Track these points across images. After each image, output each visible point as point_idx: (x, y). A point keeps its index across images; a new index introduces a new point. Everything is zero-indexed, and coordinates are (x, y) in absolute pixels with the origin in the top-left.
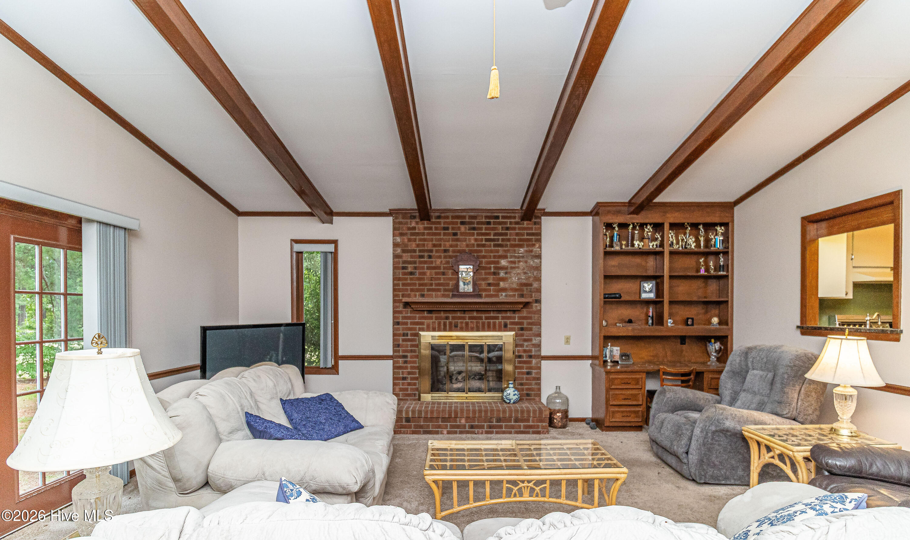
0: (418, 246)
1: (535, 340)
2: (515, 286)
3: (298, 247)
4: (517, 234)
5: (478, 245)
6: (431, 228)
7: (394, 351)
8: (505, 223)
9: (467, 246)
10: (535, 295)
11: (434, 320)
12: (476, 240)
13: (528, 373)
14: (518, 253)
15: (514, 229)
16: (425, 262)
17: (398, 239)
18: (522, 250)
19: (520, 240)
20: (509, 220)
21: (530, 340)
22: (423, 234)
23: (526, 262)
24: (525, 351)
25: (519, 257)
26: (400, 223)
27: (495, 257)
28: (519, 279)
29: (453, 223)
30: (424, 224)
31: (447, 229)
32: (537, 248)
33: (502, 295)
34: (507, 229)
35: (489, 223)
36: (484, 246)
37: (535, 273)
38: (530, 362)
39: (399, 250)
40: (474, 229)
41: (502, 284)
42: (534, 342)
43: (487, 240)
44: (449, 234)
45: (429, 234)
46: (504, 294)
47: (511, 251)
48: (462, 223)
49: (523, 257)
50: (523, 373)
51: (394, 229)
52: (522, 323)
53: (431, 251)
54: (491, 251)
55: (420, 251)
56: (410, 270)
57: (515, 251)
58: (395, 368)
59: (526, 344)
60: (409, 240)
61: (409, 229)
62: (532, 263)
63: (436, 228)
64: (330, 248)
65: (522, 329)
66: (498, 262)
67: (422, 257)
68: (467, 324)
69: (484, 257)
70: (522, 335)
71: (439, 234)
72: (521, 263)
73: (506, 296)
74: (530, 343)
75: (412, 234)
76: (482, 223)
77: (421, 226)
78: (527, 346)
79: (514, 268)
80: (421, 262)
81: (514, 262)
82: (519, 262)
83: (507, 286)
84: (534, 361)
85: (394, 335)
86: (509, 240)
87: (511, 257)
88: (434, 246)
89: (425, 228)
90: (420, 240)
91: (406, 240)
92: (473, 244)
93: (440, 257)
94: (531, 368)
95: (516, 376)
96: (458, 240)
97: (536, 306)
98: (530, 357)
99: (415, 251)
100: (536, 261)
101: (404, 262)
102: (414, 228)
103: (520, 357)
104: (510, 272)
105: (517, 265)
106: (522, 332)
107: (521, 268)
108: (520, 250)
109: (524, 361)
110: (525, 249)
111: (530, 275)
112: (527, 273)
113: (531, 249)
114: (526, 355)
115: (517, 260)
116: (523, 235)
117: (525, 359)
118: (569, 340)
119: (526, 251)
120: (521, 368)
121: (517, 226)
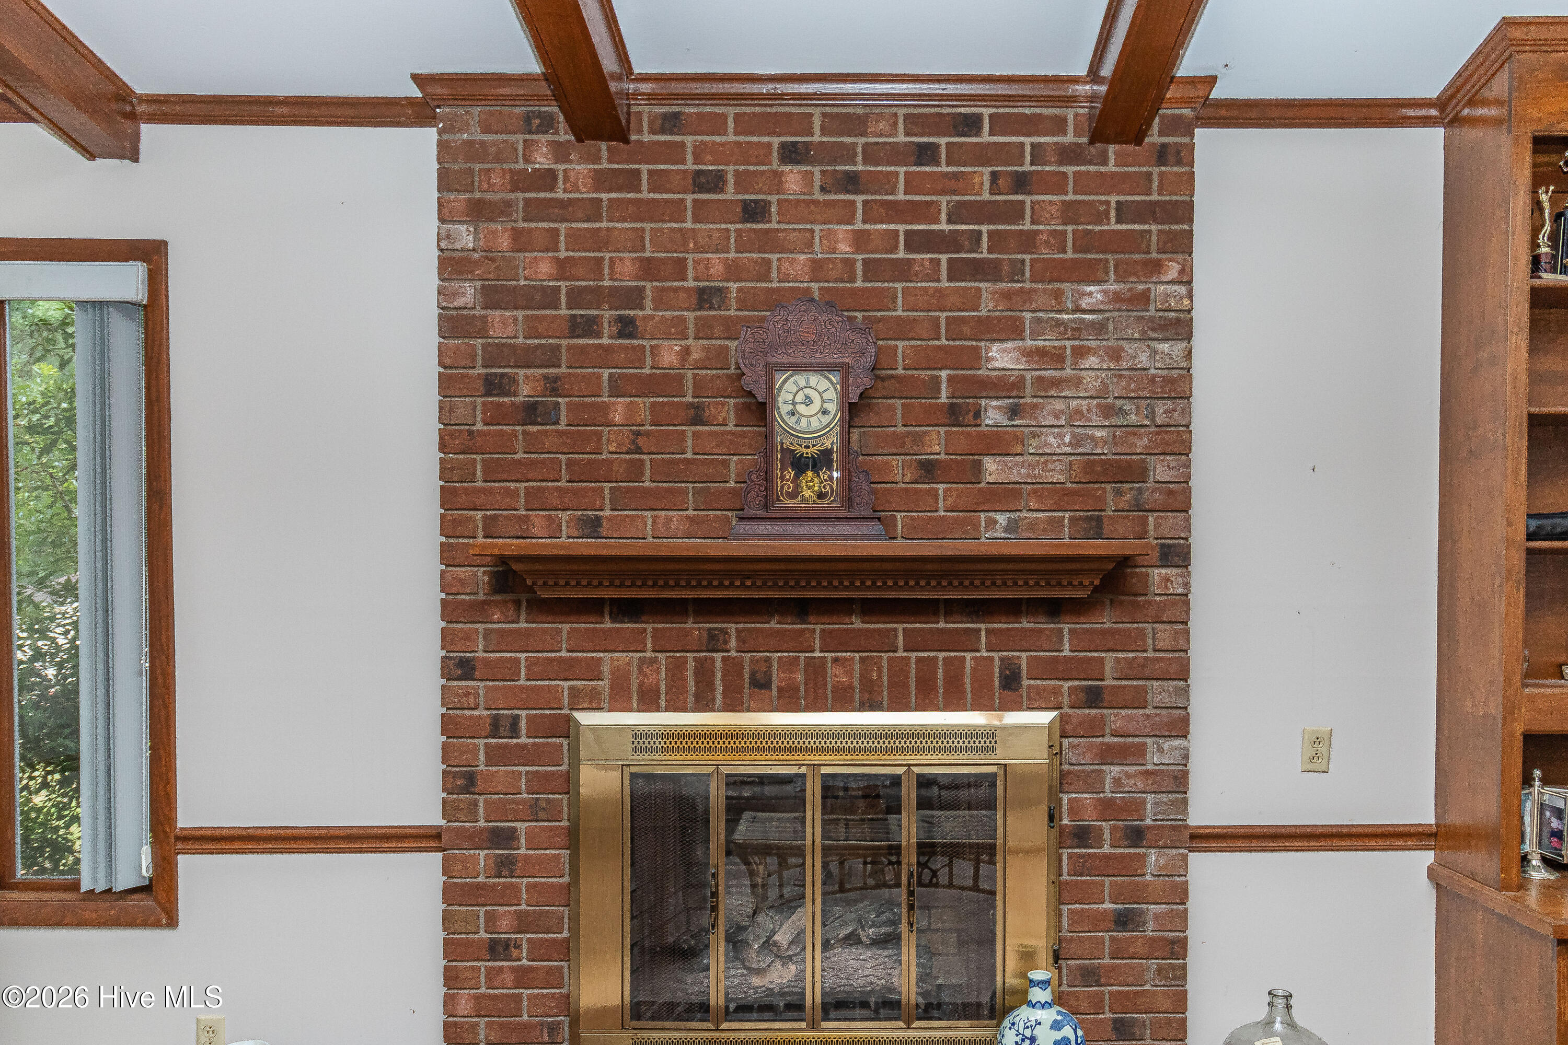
0: (563, 268)
1: (1160, 750)
2: (1057, 474)
4: (1070, 212)
5: (872, 269)
6: (631, 181)
7: (448, 809)
8: (1014, 154)
9: (817, 269)
10: (1157, 526)
11: (649, 654)
12: (860, 240)
13: (1124, 920)
14: (1077, 310)
15: (1057, 184)
16: (605, 356)
17: (465, 236)
18: (1094, 294)
19: (1085, 242)
20: (1027, 140)
21: (1141, 750)
22: (593, 210)
23: (1115, 354)
24: (1107, 809)
25: (1077, 331)
26: (474, 151)
27: (956, 328)
28: (1077, 441)
29: (743, 153)
30: (598, 160)
31: (715, 182)
32: (1172, 282)
33: (992, 523)
34: (1021, 183)
35: (926, 154)
36: (902, 271)
37: (1160, 411)
38: (1133, 866)
39: (468, 294)
40: (851, 182)
41: (992, 468)
42: (1153, 759)
43: (916, 242)
44: (723, 212)
45: (619, 210)
46: (1002, 519)
47: (1040, 301)
48: (791, 154)
49: (1100, 328)
50: (1096, 922)
51: (445, 181)
52: (1092, 669)
53: (634, 297)
54: (939, 300)
55: (576, 296)
56: (525, 392)
57: (1058, 295)
58: (451, 894)
59: (1113, 771)
60: (521, 241)
61: (520, 181)
62: (1144, 359)
63: (659, 181)
64: (127, 281)
65: (1094, 697)
66: (975, 358)
67: (589, 327)
68: (816, 670)
69: (903, 329)
70: (1094, 728)
71: (676, 211)
72: (1092, 361)
73: (1012, 527)
74: (1132, 769)
75: (534, 210)
76: (895, 154)
77: (581, 169)
78: (1117, 781)
79: (1056, 383)
80: (580, 357)
81: (1057, 358)
82: (1080, 352)
83: (1017, 474)
84: (1153, 858)
85: (449, 726)
86: (1028, 241)
87: (1039, 329)
88: (649, 269)
89: (602, 181)
90: (575, 241)
91: (505, 242)
92: (849, 264)
93: (677, 329)
94: (1140, 894)
95: (1065, 933)
96: (769, 242)
97: (1167, 580)
98: (1136, 836)
99: (549, 298)
100: (1165, 347)
101: (494, 355)
102: (547, 179)
103: (1082, 836)
104: (1035, 407)
105: (1068, 372)
106: (1091, 710)
107: (1091, 382)
108: (1083, 294)
109: (1105, 857)
110: (1112, 287)
111: (1133, 418)
112: (1121, 412)
113: (1141, 287)
114: (1113, 829)
115: (1068, 344)
116: (1103, 217)
117: (1106, 849)
118: (1323, 750)
119: (1117, 297)
120: (1089, 894)
121: (1070, 169)
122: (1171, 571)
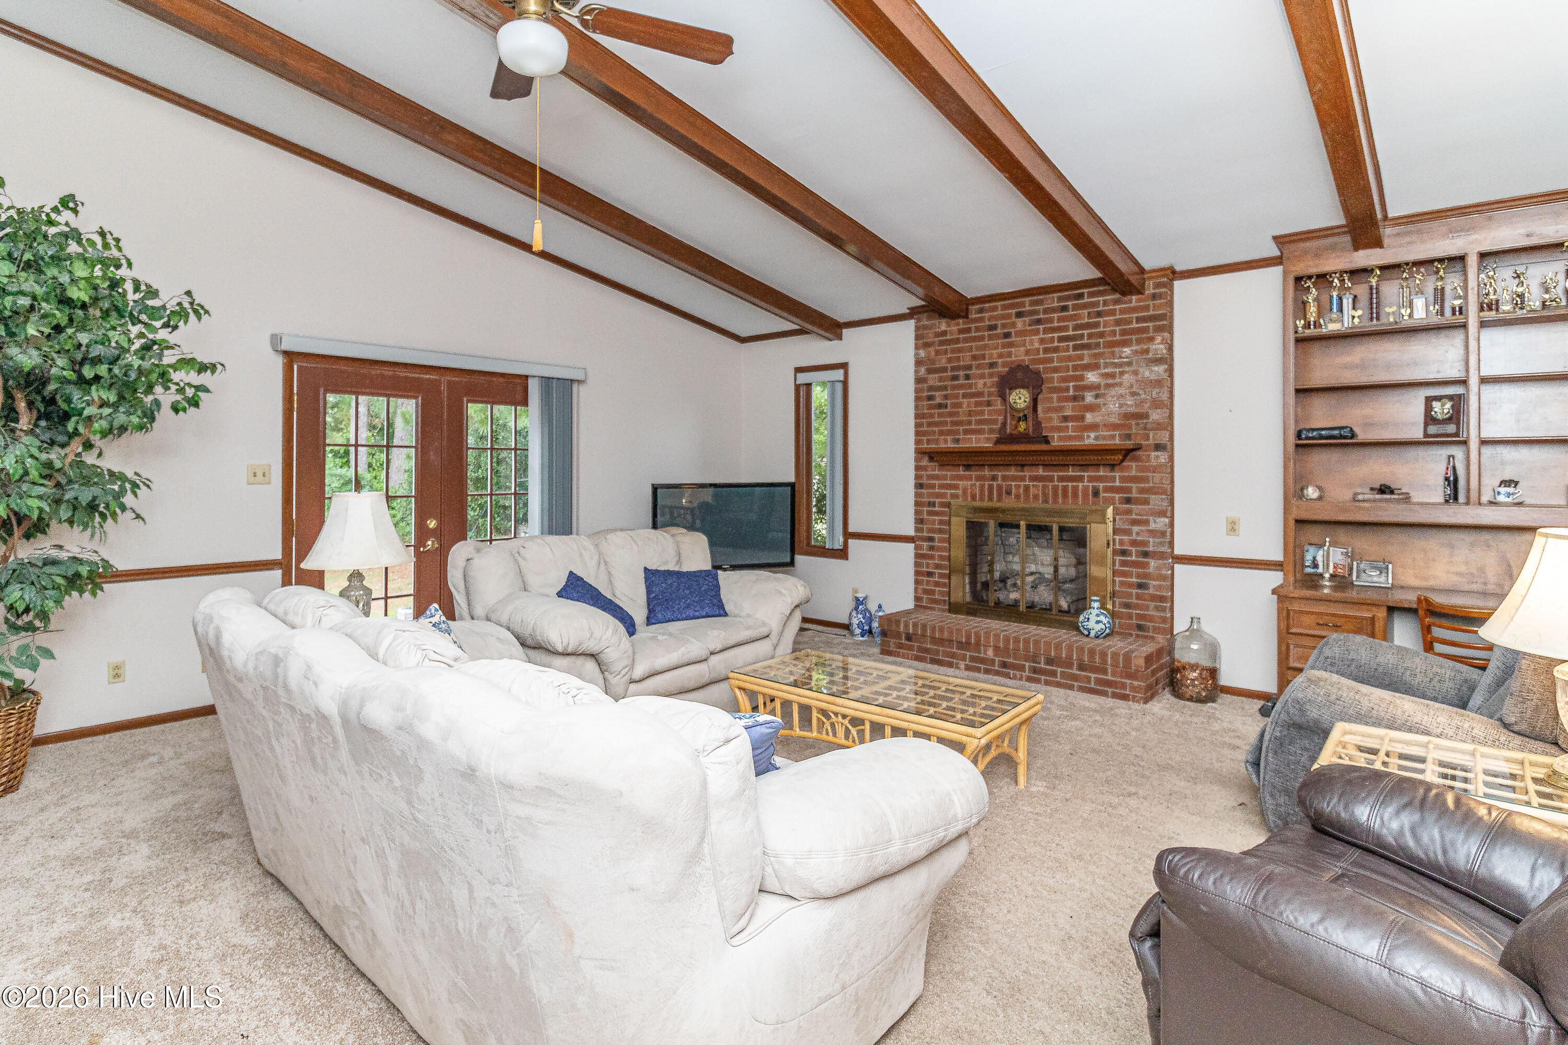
0: (950, 360)
1: (1155, 522)
2: (1114, 419)
3: (803, 378)
4: (1118, 323)
5: (1046, 350)
6: (968, 330)
7: (917, 530)
8: (1096, 304)
9: (1027, 352)
10: (1153, 436)
11: (973, 482)
12: (1042, 341)
13: (1140, 586)
14: (1121, 357)
15: (1113, 312)
16: (961, 387)
17: (922, 353)
18: (1127, 351)
19: (1124, 332)
20: (1101, 299)
21: (1147, 522)
22: (957, 341)
23: (1136, 373)
24: (1134, 543)
25: (1120, 365)
26: (925, 327)
27: (1075, 368)
28: (1121, 406)
29: (1003, 317)
30: (958, 324)
31: (992, 328)
32: (1158, 344)
33: (1089, 437)
34: (1099, 314)
35: (1065, 309)
36: (1056, 350)
37: (1153, 393)
38: (1145, 565)
39: (923, 370)
40: (1039, 322)
41: (1089, 417)
42: (1152, 526)
43: (1061, 339)
44: (997, 337)
45: (966, 340)
46: (1092, 435)
47: (1107, 355)
48: (1019, 315)
49: (1129, 364)
50: (1130, 585)
51: (917, 337)
52: (1129, 490)
53: (969, 367)
54: (1069, 358)
55: (953, 369)
56: (938, 400)
57: (1113, 353)
58: (917, 556)
59: (1136, 529)
60: (937, 353)
61: (938, 335)
62: (1147, 374)
63: (978, 329)
64: (839, 374)
65: (1128, 501)
66: (1082, 378)
67: (955, 378)
68: (1027, 488)
69: (1056, 370)
70: (1129, 512)
71: (981, 338)
72: (1126, 376)
73: (1096, 438)
74: (1144, 528)
75: (942, 343)
76: (1053, 310)
77: (954, 328)
78: (1138, 534)
79: (1113, 385)
80: (954, 387)
81: (1112, 376)
82: (1122, 373)
83: (1098, 419)
84: (1153, 563)
85: (917, 504)
86: (1102, 335)
87: (1106, 365)
88: (974, 358)
89: (961, 331)
90: (953, 351)
91: (933, 353)
92: (1038, 350)
93: (982, 376)
94: (1147, 576)
95: (1117, 588)
96: (1011, 345)
97: (1157, 457)
98: (1146, 554)
99: (944, 370)
100: (1156, 368)
101: (931, 388)
102: (944, 333)
103: (1124, 553)
104: (1104, 394)
105: (1117, 380)
106: (1128, 506)
107: (1126, 384)
108: (1123, 352)
109: (1133, 562)
110: (1134, 348)
111: (1143, 396)
112: (1139, 394)
113: (1145, 347)
114: (1137, 551)
115: (1118, 370)
116: (1130, 322)
117: (1134, 558)
118: (1235, 527)
119: (1136, 352)
120: (1127, 575)
121: (1117, 307)
122: (1159, 453)
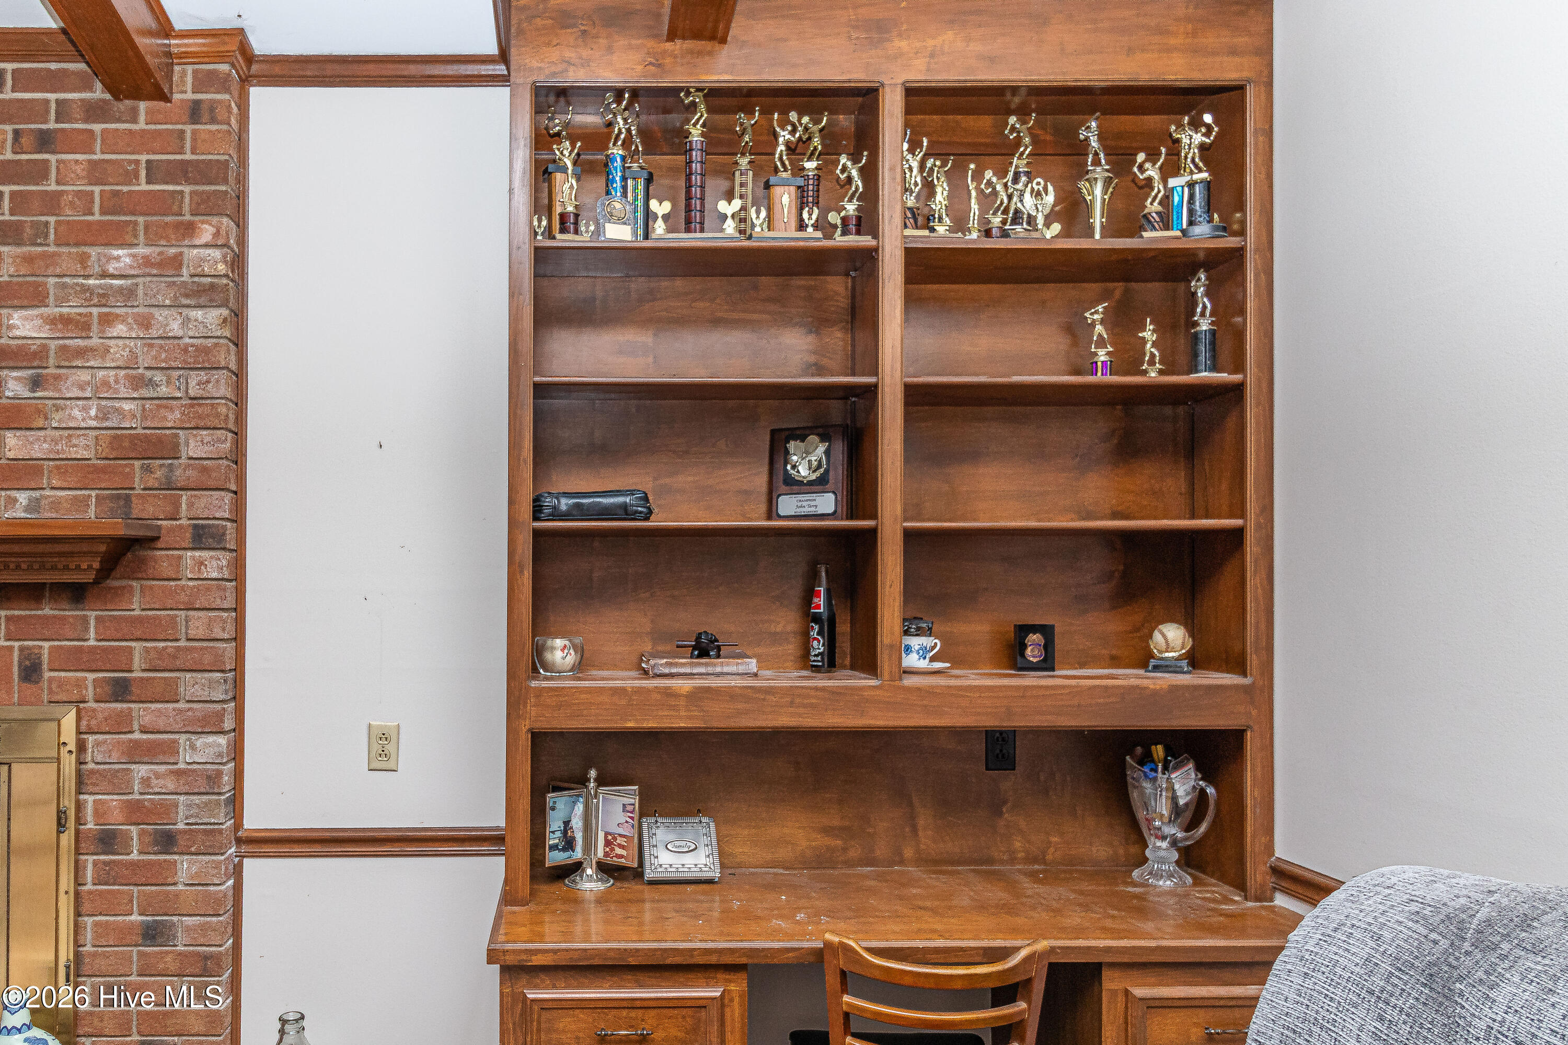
1: (193, 747)
2: (81, 451)
4: (97, 173)
8: (38, 111)
10: (190, 505)
13: (153, 934)
14: (104, 275)
15: (84, 142)
18: (122, 257)
19: (114, 203)
20: (52, 97)
21: (172, 749)
23: (145, 323)
24: (136, 812)
25: (104, 298)
28: (104, 415)
32: (206, 246)
33: (12, 502)
34: (45, 141)
37: (193, 383)
38: (165, 873)
41: (12, 443)
42: (186, 757)
46: (22, 497)
47: (64, 264)
49: (129, 294)
50: (123, 935)
52: (120, 660)
57: (83, 260)
59: (142, 770)
62: (175, 327)
65: (120, 690)
70: (120, 725)
72: (120, 329)
73: (33, 506)
74: (162, 768)
78: (146, 781)
79: (82, 353)
81: (83, 326)
82: (107, 320)
83: (39, 451)
84: (185, 866)
86: (51, 203)
87: (64, 293)
94: (171, 905)
95: (88, 948)
97: (202, 563)
98: (169, 841)
100: (198, 314)
103: (108, 841)
104: (58, 377)
105: (95, 341)
106: (119, 706)
107: (118, 352)
108: (110, 258)
109: (134, 865)
110: (142, 250)
111: (164, 390)
112: (151, 383)
113: (172, 251)
114: (142, 834)
115: (95, 311)
116: (131, 177)
117: (135, 856)
118: (390, 748)
119: (147, 262)
120: (111, 905)
121: (97, 127)
122: (205, 554)
